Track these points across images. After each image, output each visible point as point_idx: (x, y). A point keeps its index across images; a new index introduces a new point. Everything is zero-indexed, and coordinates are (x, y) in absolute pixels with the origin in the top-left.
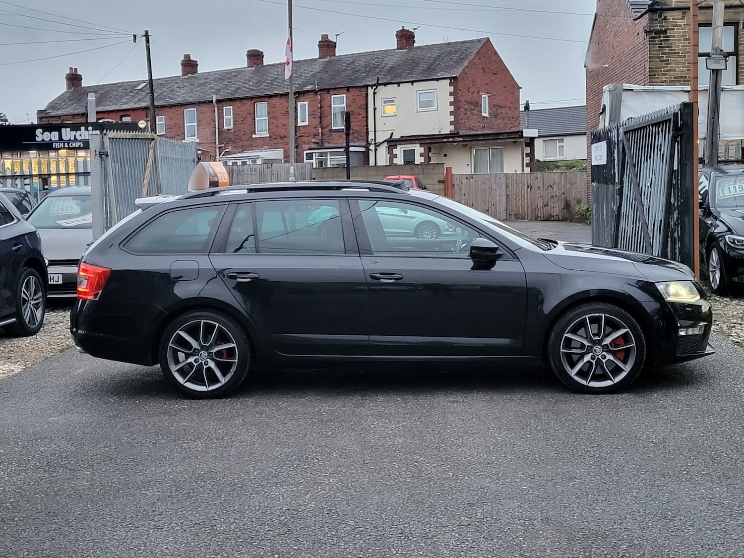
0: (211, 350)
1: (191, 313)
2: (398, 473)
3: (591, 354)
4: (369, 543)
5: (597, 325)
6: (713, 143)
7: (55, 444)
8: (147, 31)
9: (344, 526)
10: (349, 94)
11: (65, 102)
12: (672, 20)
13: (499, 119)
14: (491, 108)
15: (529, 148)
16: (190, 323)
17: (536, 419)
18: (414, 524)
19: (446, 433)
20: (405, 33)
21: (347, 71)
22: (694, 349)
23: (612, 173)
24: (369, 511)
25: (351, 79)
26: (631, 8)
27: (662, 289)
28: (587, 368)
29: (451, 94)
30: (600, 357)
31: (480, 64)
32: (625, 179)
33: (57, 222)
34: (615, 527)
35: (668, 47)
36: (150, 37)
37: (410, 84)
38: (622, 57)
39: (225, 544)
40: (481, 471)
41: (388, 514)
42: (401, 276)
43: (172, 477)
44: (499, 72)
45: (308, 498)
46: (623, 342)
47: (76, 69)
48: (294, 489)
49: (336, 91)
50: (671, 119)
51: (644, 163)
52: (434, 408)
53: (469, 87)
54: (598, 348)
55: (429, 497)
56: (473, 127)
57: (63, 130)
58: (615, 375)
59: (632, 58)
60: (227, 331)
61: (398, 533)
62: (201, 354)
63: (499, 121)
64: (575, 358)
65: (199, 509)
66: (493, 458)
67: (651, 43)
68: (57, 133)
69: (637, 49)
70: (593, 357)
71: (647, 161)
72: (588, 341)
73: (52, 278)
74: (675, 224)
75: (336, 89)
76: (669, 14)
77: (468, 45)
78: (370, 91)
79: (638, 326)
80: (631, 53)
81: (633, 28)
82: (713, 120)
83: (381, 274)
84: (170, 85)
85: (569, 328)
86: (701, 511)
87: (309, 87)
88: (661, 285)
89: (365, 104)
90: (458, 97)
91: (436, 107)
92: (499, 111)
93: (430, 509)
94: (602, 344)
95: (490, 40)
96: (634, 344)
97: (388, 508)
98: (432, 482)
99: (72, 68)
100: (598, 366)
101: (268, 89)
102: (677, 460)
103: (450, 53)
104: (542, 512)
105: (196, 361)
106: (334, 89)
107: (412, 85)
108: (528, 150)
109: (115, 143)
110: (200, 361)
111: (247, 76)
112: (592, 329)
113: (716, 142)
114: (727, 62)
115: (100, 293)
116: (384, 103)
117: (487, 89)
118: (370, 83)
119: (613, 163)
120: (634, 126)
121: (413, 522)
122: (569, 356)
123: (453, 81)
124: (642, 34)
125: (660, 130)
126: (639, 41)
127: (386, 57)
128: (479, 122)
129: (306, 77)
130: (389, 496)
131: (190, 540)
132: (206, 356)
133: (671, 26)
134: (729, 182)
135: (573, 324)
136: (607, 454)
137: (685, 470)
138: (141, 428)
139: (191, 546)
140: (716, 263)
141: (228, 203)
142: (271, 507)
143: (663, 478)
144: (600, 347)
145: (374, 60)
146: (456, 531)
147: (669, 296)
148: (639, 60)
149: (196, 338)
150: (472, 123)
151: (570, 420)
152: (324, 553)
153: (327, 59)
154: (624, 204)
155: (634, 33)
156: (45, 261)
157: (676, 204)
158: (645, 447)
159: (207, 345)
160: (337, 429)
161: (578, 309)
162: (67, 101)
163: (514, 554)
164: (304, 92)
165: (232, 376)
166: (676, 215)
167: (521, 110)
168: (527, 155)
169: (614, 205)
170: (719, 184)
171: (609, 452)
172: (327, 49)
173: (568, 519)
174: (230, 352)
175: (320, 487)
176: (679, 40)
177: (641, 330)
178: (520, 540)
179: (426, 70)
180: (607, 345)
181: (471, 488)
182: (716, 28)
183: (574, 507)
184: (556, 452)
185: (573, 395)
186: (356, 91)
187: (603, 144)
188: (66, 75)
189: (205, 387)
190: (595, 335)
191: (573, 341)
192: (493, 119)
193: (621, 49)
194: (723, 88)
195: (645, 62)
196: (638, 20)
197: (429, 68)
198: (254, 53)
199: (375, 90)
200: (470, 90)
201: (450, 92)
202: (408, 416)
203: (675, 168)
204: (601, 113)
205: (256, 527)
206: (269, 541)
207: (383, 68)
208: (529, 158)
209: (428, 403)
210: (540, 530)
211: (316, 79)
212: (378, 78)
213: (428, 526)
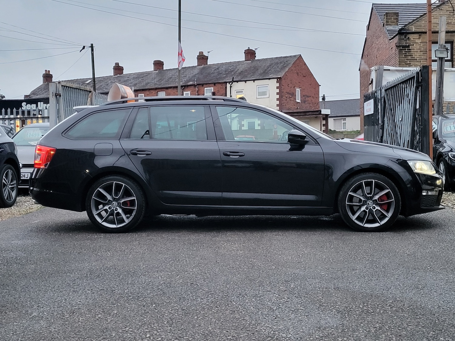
0: (120, 201)
1: (107, 177)
2: (239, 267)
3: (366, 206)
4: (217, 299)
5: (370, 187)
6: (439, 103)
7: (13, 253)
8: (92, 44)
9: (201, 291)
10: (215, 87)
11: (42, 90)
12: (412, 40)
13: (307, 104)
14: (302, 97)
15: (325, 121)
16: (106, 183)
17: (330, 243)
18: (248, 290)
19: (271, 249)
20: (250, 51)
21: (215, 74)
22: (432, 204)
23: (377, 118)
24: (218, 284)
25: (217, 78)
26: (387, 33)
27: (411, 165)
28: (363, 215)
29: (277, 88)
30: (371, 208)
31: (295, 70)
32: (386, 119)
33: (29, 142)
34: (383, 292)
35: (410, 56)
36: (94, 48)
37: (253, 81)
38: (382, 63)
39: (120, 299)
40: (294, 266)
41: (231, 286)
42: (244, 154)
43: (88, 268)
44: (307, 75)
45: (178, 278)
46: (386, 199)
47: (49, 71)
48: (169, 274)
49: (207, 85)
50: (415, 76)
51: (397, 107)
52: (264, 238)
53: (289, 84)
54: (370, 202)
55: (259, 277)
56: (291, 108)
57: (39, 103)
58: (381, 219)
59: (388, 63)
60: (130, 189)
61: (237, 294)
62: (113, 203)
63: (306, 105)
64: (355, 208)
65: (104, 283)
66: (302, 260)
67: (400, 53)
68: (35, 105)
69: (391, 57)
70: (367, 208)
71: (399, 105)
72: (364, 198)
73: (24, 175)
74: (417, 143)
75: (208, 84)
76: (410, 36)
77: (288, 59)
78: (228, 85)
79: (396, 188)
80: (387, 60)
81: (389, 45)
82: (439, 89)
83: (230, 152)
84: (106, 81)
85: (352, 188)
86: (441, 285)
87: (191, 83)
88: (411, 162)
89: (225, 93)
90: (281, 89)
91: (268, 96)
92: (306, 99)
93: (259, 283)
94: (373, 199)
95: (302, 56)
96: (393, 200)
97: (231, 283)
98: (261, 271)
99: (47, 70)
100: (370, 214)
101: (166, 84)
102: (423, 262)
103: (277, 63)
104: (334, 285)
105: (109, 208)
106: (206, 84)
107: (254, 82)
108: (324, 122)
109: (66, 90)
110: (112, 208)
111: (153, 76)
112: (367, 190)
113: (442, 102)
114: (448, 53)
115: (48, 164)
116: (236, 93)
117: (300, 86)
118: (228, 81)
119: (378, 112)
120: (391, 85)
121: (247, 289)
122: (351, 207)
123: (278, 80)
124: (395, 48)
125: (408, 86)
126: (392, 52)
127: (238, 65)
128: (294, 105)
129: (189, 77)
130: (232, 277)
131: (96, 297)
132: (116, 205)
133: (412, 43)
134: (450, 123)
135: (354, 186)
136: (377, 259)
137: (429, 267)
138: (71, 246)
139: (96, 300)
140: (442, 171)
141: (133, 108)
142: (152, 282)
143: (415, 270)
144: (371, 201)
145: (231, 67)
146: (277, 293)
147: (416, 169)
148: (392, 64)
149: (110, 193)
150: (290, 106)
151: (352, 243)
152: (187, 304)
153: (202, 67)
154: (385, 135)
155: (389, 48)
156: (20, 164)
157: (418, 130)
158: (402, 256)
159: (117, 198)
160: (199, 247)
161: (357, 177)
162: (43, 90)
163: (316, 305)
164: (188, 86)
165: (133, 218)
166: (418, 137)
167: (320, 101)
168: (324, 125)
169: (378, 138)
170: (444, 124)
171: (378, 258)
172: (202, 60)
173: (352, 288)
174: (132, 203)
175: (186, 273)
176: (417, 52)
177: (398, 191)
178: (320, 298)
179: (262, 73)
180: (376, 200)
181: (287, 274)
182: (441, 33)
183: (356, 283)
184: (343, 258)
185: (354, 232)
186: (220, 85)
187: (372, 101)
188: (43, 74)
189: (115, 225)
190: (368, 194)
191: (354, 197)
192: (303, 104)
193: (381, 58)
194: (445, 70)
195: (396, 64)
196: (392, 40)
197: (264, 72)
198: (158, 62)
199: (231, 85)
200: (289, 86)
201: (277, 87)
202: (247, 241)
203: (418, 107)
204: (370, 84)
205: (141, 291)
206: (150, 298)
207: (236, 72)
208: (325, 127)
209: (260, 235)
210: (333, 293)
211: (196, 78)
212: (233, 78)
213: (258, 291)
